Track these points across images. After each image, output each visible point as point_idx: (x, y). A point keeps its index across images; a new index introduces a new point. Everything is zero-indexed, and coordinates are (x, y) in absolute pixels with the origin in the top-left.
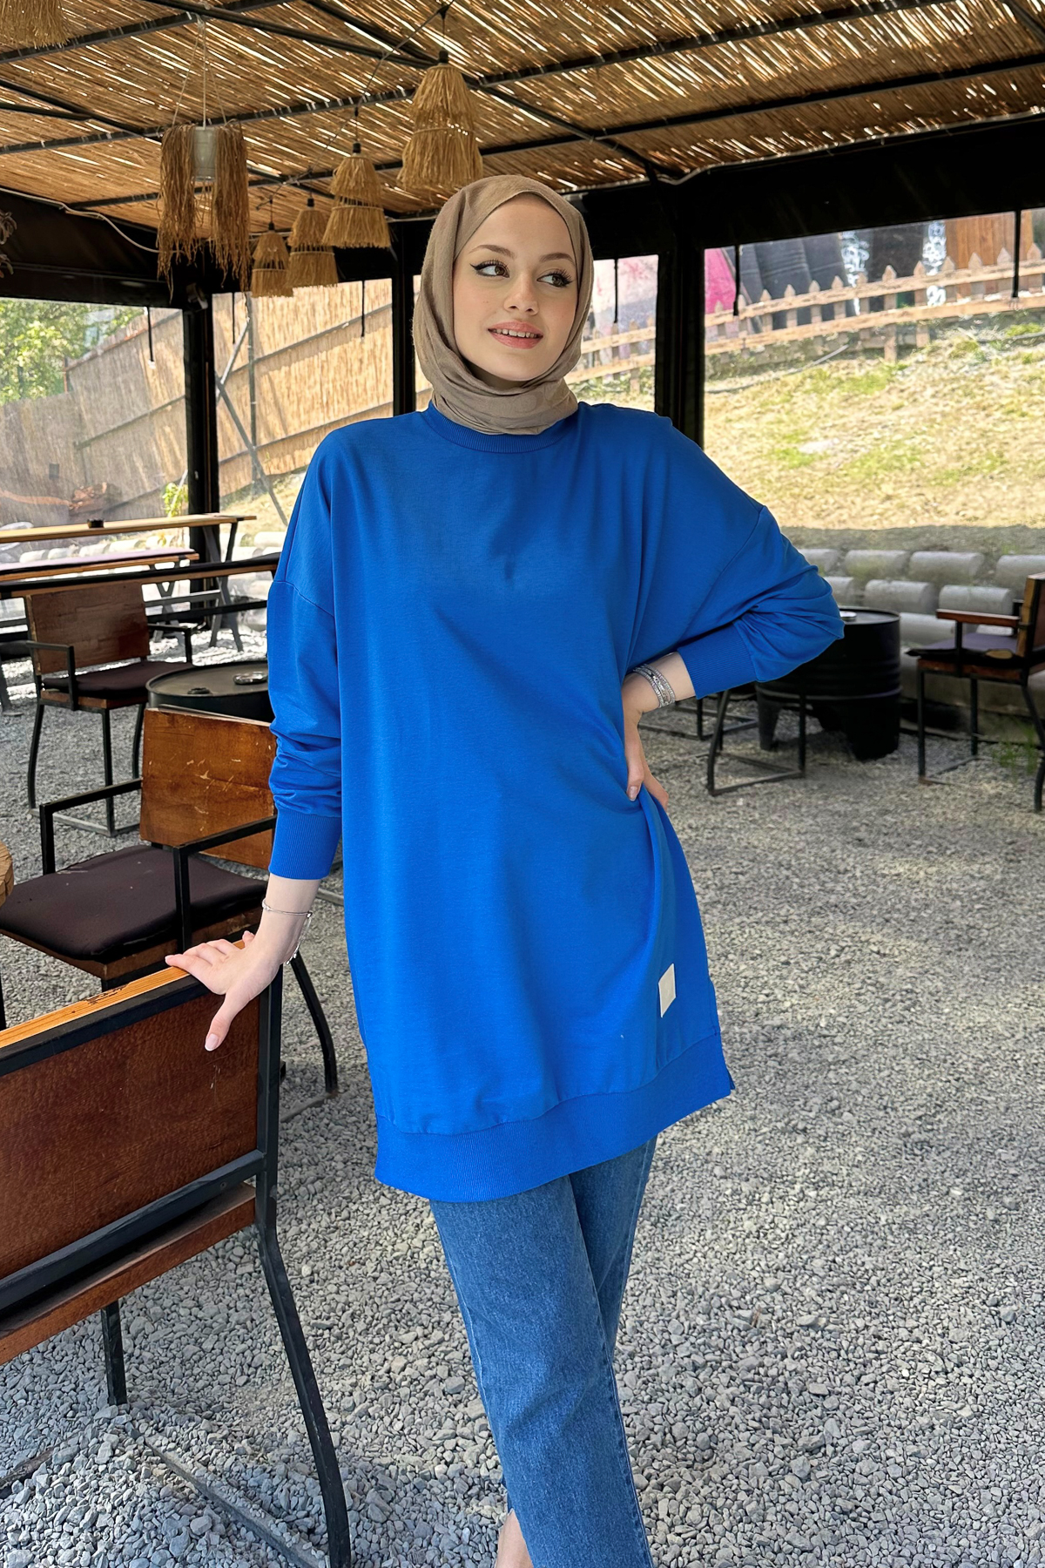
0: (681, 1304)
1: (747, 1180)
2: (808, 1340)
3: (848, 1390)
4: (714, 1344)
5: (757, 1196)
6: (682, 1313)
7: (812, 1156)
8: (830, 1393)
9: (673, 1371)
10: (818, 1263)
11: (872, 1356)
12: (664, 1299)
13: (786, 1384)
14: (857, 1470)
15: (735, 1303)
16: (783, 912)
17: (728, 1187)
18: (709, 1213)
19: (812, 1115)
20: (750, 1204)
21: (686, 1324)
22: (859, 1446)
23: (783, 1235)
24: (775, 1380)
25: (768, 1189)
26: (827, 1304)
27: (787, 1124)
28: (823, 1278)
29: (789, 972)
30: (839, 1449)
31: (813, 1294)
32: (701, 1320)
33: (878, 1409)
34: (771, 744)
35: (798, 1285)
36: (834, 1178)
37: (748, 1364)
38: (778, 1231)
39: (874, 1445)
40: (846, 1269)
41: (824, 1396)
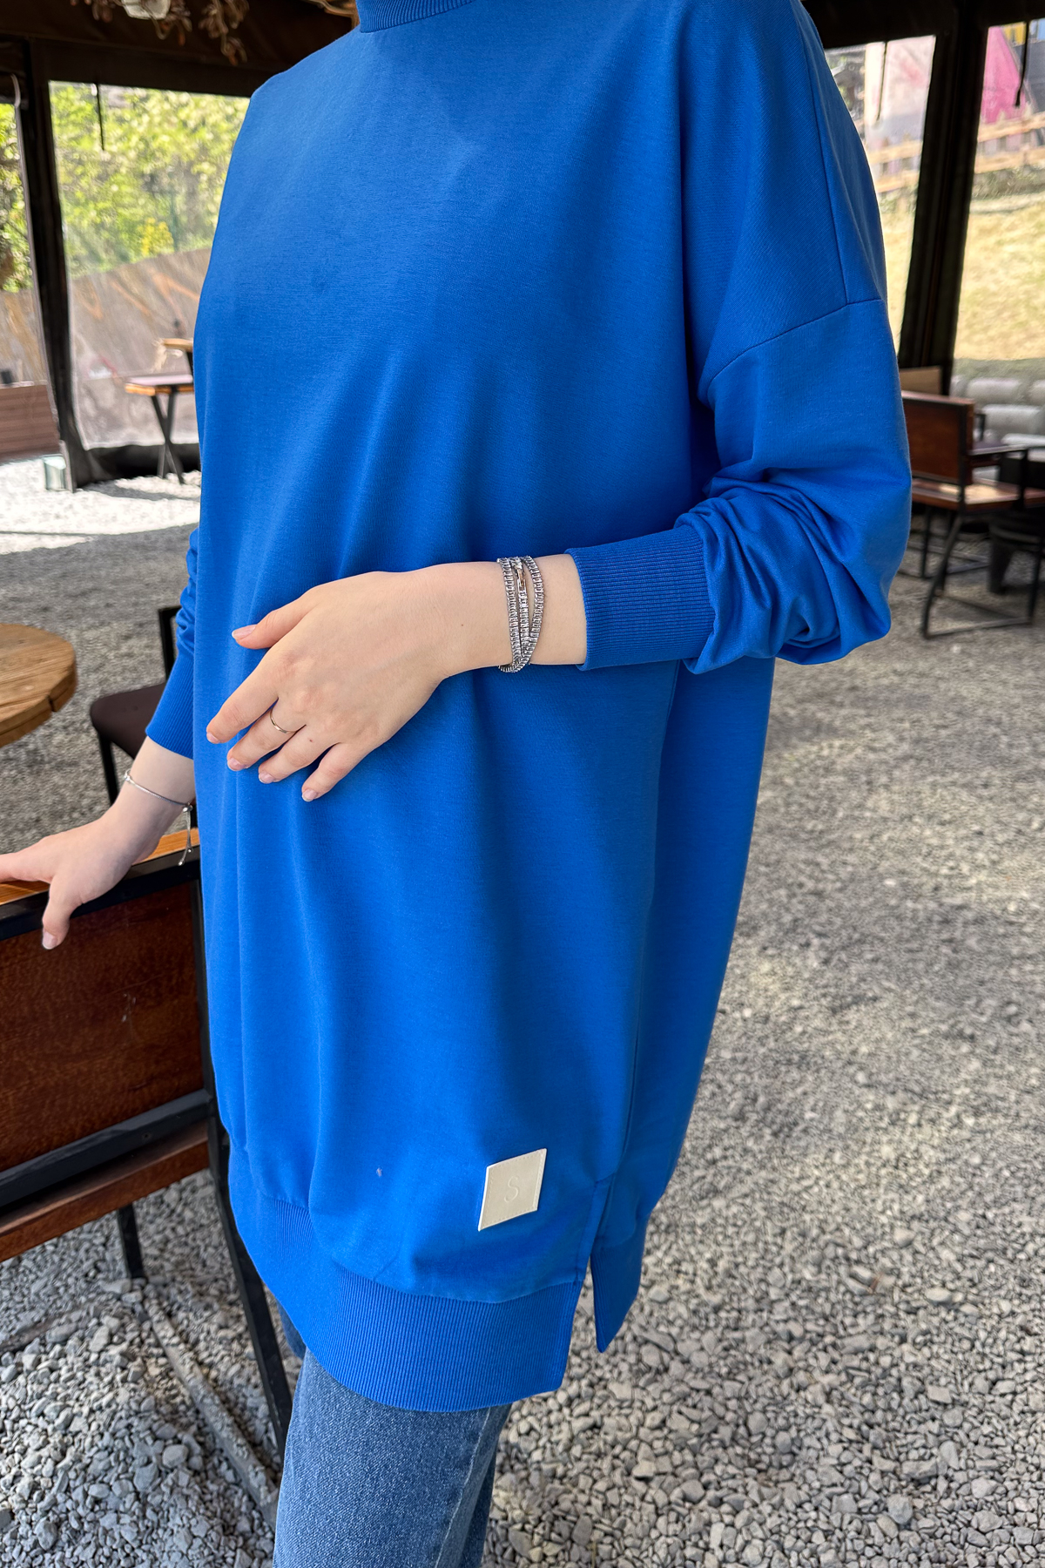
0: (789, 1247)
1: (893, 1093)
2: (935, 1321)
3: (976, 1401)
4: (818, 1309)
5: (903, 1116)
6: (787, 1261)
7: (977, 1071)
8: (954, 1402)
9: (762, 1339)
10: (964, 1216)
11: (1013, 1356)
12: (769, 1239)
13: (899, 1380)
14: (974, 1523)
15: (854, 1256)
16: (984, 774)
17: (870, 1099)
18: (842, 1130)
19: (984, 1019)
20: (893, 1123)
21: (790, 1277)
22: (981, 1487)
23: (927, 1172)
24: (886, 1373)
25: (916, 1108)
26: (968, 1274)
27: (952, 1026)
28: (967, 1238)
29: (982, 843)
30: (954, 1485)
31: (952, 1257)
32: (808, 1274)
33: (1012, 1436)
34: (999, 586)
35: (935, 1242)
36: (1000, 1103)
37: (857, 1344)
38: (921, 1166)
39: (1001, 1490)
40: (998, 1229)
41: (945, 1405)
